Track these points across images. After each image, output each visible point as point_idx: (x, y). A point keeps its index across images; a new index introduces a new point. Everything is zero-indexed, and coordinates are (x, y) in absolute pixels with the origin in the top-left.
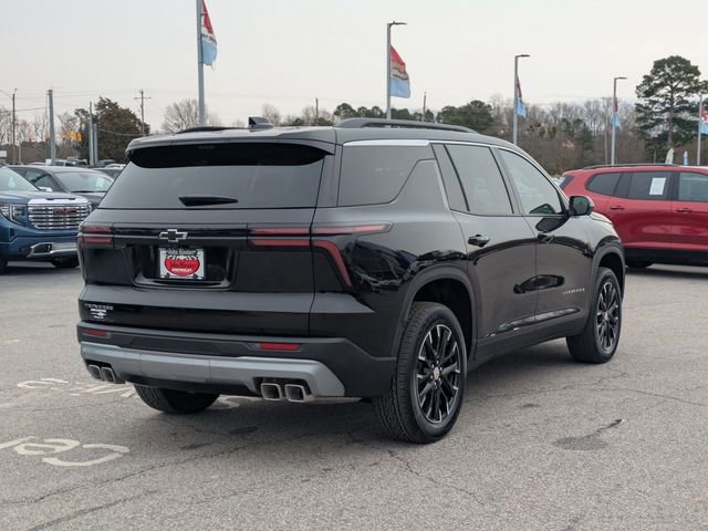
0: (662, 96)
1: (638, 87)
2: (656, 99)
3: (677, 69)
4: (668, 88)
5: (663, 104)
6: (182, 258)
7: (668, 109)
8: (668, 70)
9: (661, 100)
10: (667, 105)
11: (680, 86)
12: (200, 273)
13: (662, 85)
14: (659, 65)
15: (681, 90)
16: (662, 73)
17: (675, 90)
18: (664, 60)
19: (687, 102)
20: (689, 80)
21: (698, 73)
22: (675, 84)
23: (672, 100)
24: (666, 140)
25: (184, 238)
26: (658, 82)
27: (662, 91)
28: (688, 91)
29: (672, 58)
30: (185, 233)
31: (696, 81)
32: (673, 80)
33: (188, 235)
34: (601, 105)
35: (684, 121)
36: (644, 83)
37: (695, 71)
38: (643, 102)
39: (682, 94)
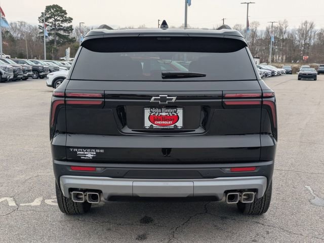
0: (51, 23)
1: (39, 18)
2: (48, 24)
3: (57, 11)
4: (53, 19)
5: (51, 26)
6: (164, 114)
7: (53, 29)
8: (52, 11)
9: (50, 24)
10: (53, 27)
11: (58, 19)
12: (180, 124)
13: (50, 18)
14: (48, 8)
15: (59, 20)
16: (50, 12)
17: (56, 20)
18: (50, 6)
19: (62, 26)
20: (62, 16)
21: (66, 14)
22: (56, 18)
23: (55, 25)
24: (54, 43)
25: (173, 101)
26: (48, 16)
27: (51, 20)
28: (62, 21)
29: (54, 5)
30: (174, 98)
31: (66, 17)
32: (55, 16)
33: (177, 99)
34: (18, 25)
35: (61, 35)
36: (42, 16)
37: (65, 12)
38: (42, 24)
39: (60, 22)
